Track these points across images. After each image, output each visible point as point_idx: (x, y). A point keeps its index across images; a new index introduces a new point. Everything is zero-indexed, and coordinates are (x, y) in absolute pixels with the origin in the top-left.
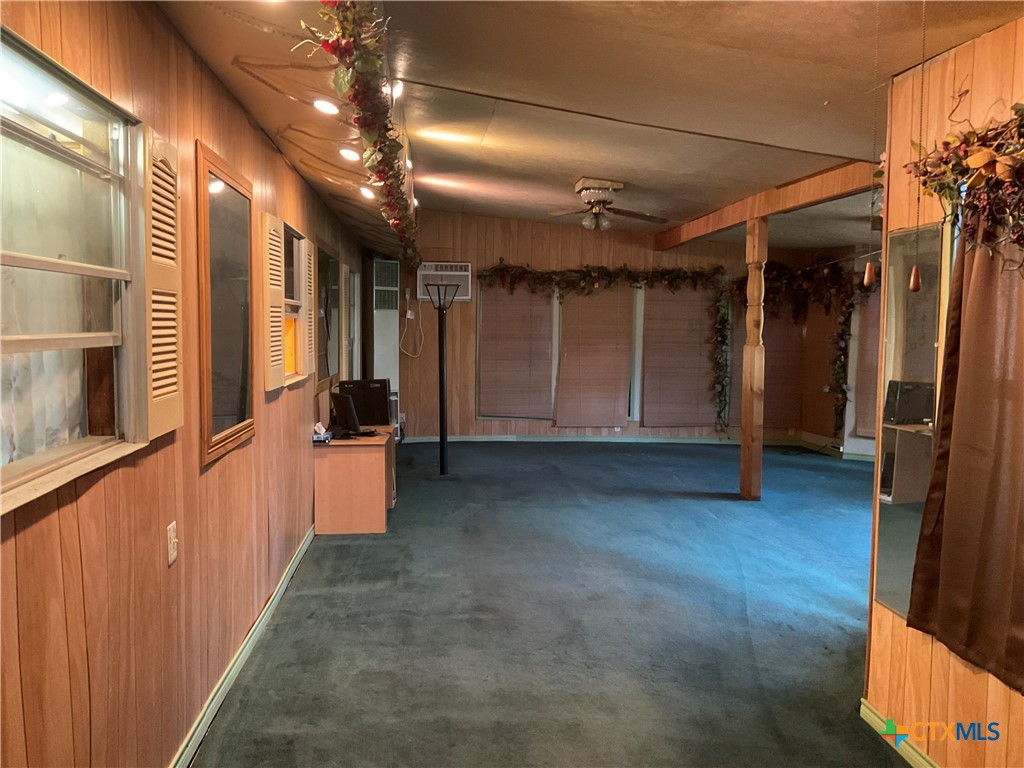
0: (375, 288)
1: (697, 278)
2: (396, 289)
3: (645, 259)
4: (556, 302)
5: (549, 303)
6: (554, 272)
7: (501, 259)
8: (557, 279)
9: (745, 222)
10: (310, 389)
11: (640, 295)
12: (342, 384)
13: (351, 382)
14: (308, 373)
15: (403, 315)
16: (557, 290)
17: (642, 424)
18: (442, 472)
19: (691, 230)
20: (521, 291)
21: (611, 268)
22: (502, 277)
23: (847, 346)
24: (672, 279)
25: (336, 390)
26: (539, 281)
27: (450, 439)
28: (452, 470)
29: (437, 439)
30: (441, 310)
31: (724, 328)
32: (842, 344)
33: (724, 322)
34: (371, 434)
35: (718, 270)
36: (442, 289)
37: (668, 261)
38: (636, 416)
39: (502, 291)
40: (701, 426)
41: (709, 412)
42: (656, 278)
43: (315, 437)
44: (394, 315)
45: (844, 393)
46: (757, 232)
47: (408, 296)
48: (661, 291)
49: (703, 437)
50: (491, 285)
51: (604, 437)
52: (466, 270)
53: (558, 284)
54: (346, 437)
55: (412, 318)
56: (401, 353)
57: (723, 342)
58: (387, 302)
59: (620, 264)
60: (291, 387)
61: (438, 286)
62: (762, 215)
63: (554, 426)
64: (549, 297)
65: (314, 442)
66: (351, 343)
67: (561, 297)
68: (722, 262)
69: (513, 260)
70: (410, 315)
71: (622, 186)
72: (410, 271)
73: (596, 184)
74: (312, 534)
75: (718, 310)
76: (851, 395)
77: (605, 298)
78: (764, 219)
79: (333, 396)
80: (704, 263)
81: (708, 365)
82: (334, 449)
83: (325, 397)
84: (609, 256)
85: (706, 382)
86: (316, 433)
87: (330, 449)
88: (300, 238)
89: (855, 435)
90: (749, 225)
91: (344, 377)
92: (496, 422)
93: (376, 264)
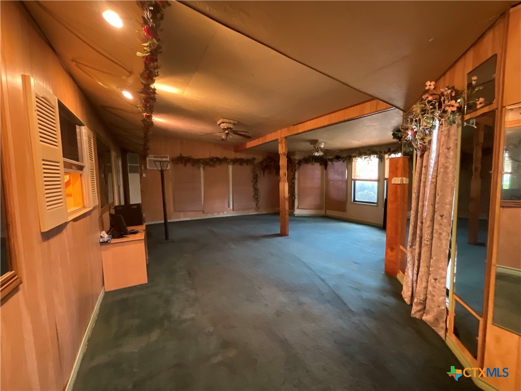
0: (128, 165)
1: (248, 162)
2: (138, 165)
3: (231, 155)
4: (202, 169)
5: (200, 170)
6: (201, 159)
7: (181, 154)
8: (202, 161)
9: (278, 139)
10: (96, 215)
11: (230, 167)
12: (116, 208)
13: (120, 206)
14: (93, 206)
15: (141, 175)
16: (202, 165)
17: (233, 210)
18: (167, 238)
19: (251, 144)
20: (189, 165)
21: (220, 158)
22: (181, 160)
23: (294, 182)
24: (240, 162)
25: (113, 212)
26: (196, 162)
27: (169, 221)
28: (170, 237)
29: (163, 222)
30: (162, 172)
31: (257, 178)
32: (293, 181)
33: (257, 175)
34: (135, 233)
35: (254, 159)
36: (162, 163)
37: (239, 156)
38: (231, 207)
39: (181, 166)
40: (251, 209)
41: (253, 204)
42: (235, 161)
43: (101, 240)
44: (137, 176)
45: (295, 196)
46: (284, 142)
47: (143, 168)
48: (237, 166)
49: (253, 212)
50: (177, 164)
51: (221, 215)
52: (167, 158)
53: (202, 163)
54: (121, 236)
55: (145, 176)
56: (141, 191)
57: (257, 182)
58: (134, 170)
59: (223, 157)
60: (75, 220)
61: (160, 161)
62: (286, 135)
63: (204, 213)
64: (199, 168)
65: (101, 243)
66: (119, 187)
67: (203, 168)
68: (255, 156)
69: (185, 154)
70: (144, 175)
71: (237, 123)
72: (144, 157)
73: (227, 121)
74: (104, 292)
75: (255, 172)
76: (296, 196)
77: (219, 168)
78: (286, 138)
79: (111, 215)
80: (250, 157)
81: (252, 189)
82: (114, 245)
83: (107, 217)
84: (219, 153)
85: (252, 194)
86: (101, 237)
87: (111, 245)
88: (81, 124)
89: (298, 208)
90: (279, 140)
91: (117, 204)
92: (182, 214)
93: (128, 155)
